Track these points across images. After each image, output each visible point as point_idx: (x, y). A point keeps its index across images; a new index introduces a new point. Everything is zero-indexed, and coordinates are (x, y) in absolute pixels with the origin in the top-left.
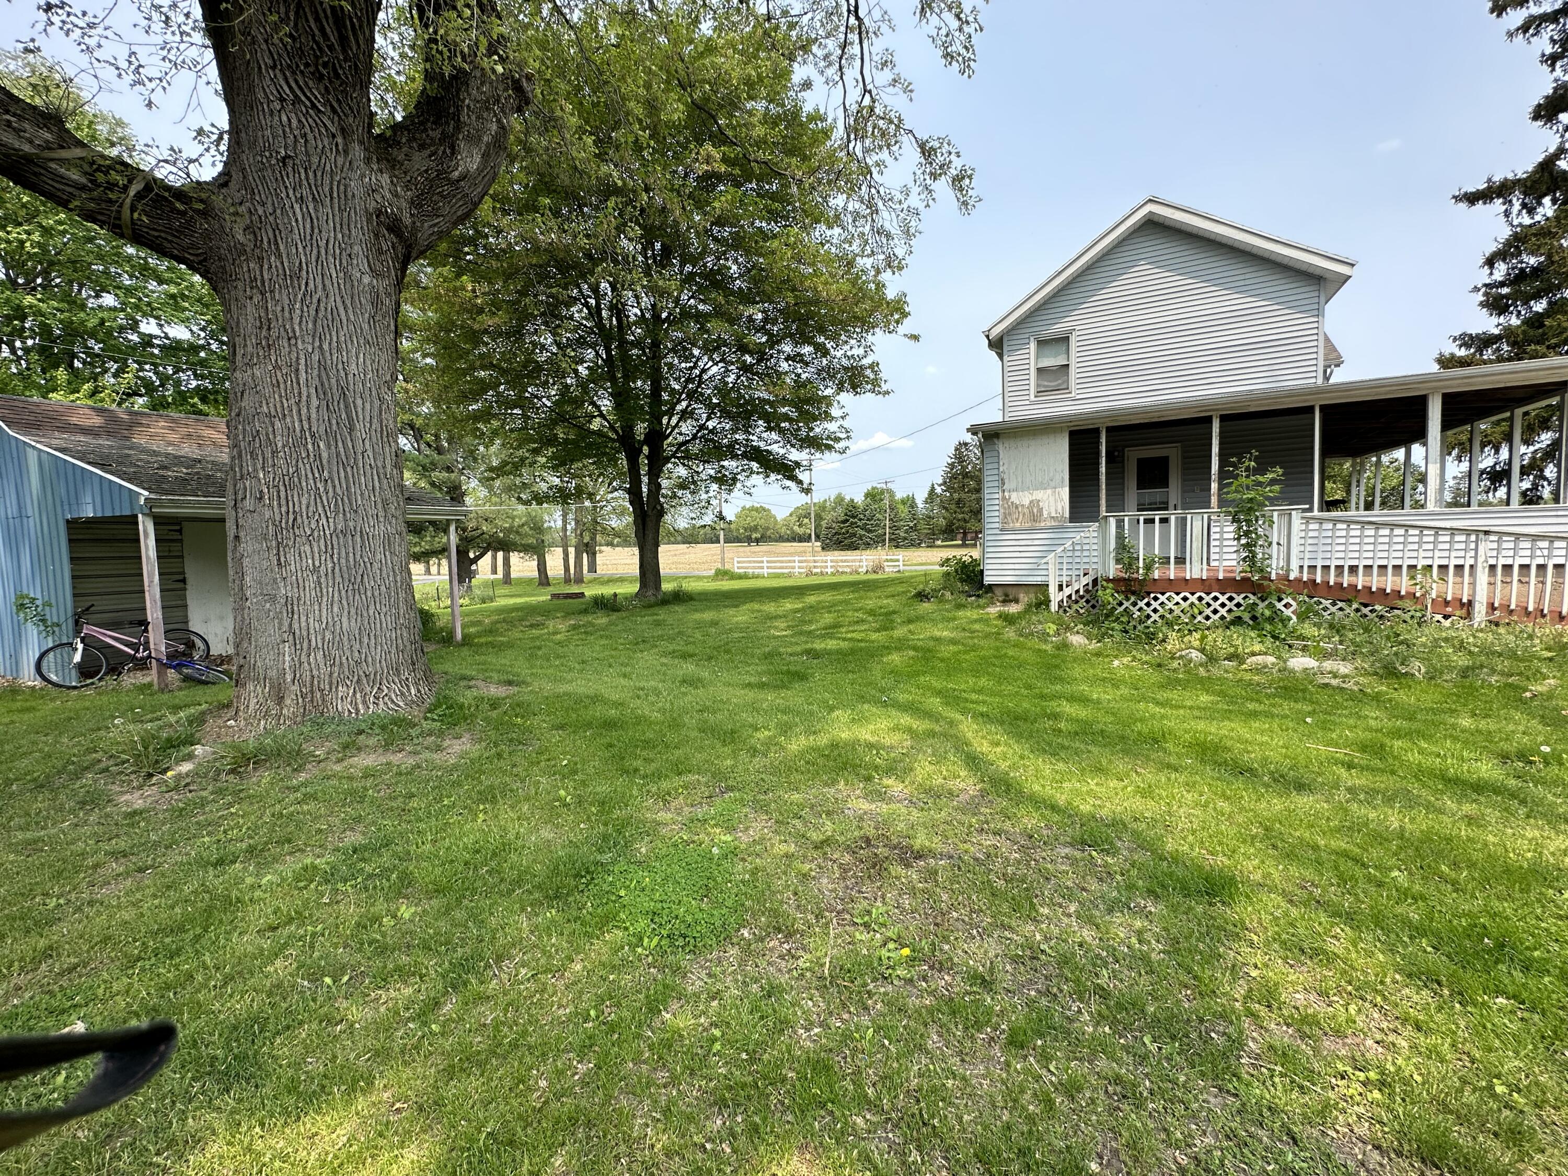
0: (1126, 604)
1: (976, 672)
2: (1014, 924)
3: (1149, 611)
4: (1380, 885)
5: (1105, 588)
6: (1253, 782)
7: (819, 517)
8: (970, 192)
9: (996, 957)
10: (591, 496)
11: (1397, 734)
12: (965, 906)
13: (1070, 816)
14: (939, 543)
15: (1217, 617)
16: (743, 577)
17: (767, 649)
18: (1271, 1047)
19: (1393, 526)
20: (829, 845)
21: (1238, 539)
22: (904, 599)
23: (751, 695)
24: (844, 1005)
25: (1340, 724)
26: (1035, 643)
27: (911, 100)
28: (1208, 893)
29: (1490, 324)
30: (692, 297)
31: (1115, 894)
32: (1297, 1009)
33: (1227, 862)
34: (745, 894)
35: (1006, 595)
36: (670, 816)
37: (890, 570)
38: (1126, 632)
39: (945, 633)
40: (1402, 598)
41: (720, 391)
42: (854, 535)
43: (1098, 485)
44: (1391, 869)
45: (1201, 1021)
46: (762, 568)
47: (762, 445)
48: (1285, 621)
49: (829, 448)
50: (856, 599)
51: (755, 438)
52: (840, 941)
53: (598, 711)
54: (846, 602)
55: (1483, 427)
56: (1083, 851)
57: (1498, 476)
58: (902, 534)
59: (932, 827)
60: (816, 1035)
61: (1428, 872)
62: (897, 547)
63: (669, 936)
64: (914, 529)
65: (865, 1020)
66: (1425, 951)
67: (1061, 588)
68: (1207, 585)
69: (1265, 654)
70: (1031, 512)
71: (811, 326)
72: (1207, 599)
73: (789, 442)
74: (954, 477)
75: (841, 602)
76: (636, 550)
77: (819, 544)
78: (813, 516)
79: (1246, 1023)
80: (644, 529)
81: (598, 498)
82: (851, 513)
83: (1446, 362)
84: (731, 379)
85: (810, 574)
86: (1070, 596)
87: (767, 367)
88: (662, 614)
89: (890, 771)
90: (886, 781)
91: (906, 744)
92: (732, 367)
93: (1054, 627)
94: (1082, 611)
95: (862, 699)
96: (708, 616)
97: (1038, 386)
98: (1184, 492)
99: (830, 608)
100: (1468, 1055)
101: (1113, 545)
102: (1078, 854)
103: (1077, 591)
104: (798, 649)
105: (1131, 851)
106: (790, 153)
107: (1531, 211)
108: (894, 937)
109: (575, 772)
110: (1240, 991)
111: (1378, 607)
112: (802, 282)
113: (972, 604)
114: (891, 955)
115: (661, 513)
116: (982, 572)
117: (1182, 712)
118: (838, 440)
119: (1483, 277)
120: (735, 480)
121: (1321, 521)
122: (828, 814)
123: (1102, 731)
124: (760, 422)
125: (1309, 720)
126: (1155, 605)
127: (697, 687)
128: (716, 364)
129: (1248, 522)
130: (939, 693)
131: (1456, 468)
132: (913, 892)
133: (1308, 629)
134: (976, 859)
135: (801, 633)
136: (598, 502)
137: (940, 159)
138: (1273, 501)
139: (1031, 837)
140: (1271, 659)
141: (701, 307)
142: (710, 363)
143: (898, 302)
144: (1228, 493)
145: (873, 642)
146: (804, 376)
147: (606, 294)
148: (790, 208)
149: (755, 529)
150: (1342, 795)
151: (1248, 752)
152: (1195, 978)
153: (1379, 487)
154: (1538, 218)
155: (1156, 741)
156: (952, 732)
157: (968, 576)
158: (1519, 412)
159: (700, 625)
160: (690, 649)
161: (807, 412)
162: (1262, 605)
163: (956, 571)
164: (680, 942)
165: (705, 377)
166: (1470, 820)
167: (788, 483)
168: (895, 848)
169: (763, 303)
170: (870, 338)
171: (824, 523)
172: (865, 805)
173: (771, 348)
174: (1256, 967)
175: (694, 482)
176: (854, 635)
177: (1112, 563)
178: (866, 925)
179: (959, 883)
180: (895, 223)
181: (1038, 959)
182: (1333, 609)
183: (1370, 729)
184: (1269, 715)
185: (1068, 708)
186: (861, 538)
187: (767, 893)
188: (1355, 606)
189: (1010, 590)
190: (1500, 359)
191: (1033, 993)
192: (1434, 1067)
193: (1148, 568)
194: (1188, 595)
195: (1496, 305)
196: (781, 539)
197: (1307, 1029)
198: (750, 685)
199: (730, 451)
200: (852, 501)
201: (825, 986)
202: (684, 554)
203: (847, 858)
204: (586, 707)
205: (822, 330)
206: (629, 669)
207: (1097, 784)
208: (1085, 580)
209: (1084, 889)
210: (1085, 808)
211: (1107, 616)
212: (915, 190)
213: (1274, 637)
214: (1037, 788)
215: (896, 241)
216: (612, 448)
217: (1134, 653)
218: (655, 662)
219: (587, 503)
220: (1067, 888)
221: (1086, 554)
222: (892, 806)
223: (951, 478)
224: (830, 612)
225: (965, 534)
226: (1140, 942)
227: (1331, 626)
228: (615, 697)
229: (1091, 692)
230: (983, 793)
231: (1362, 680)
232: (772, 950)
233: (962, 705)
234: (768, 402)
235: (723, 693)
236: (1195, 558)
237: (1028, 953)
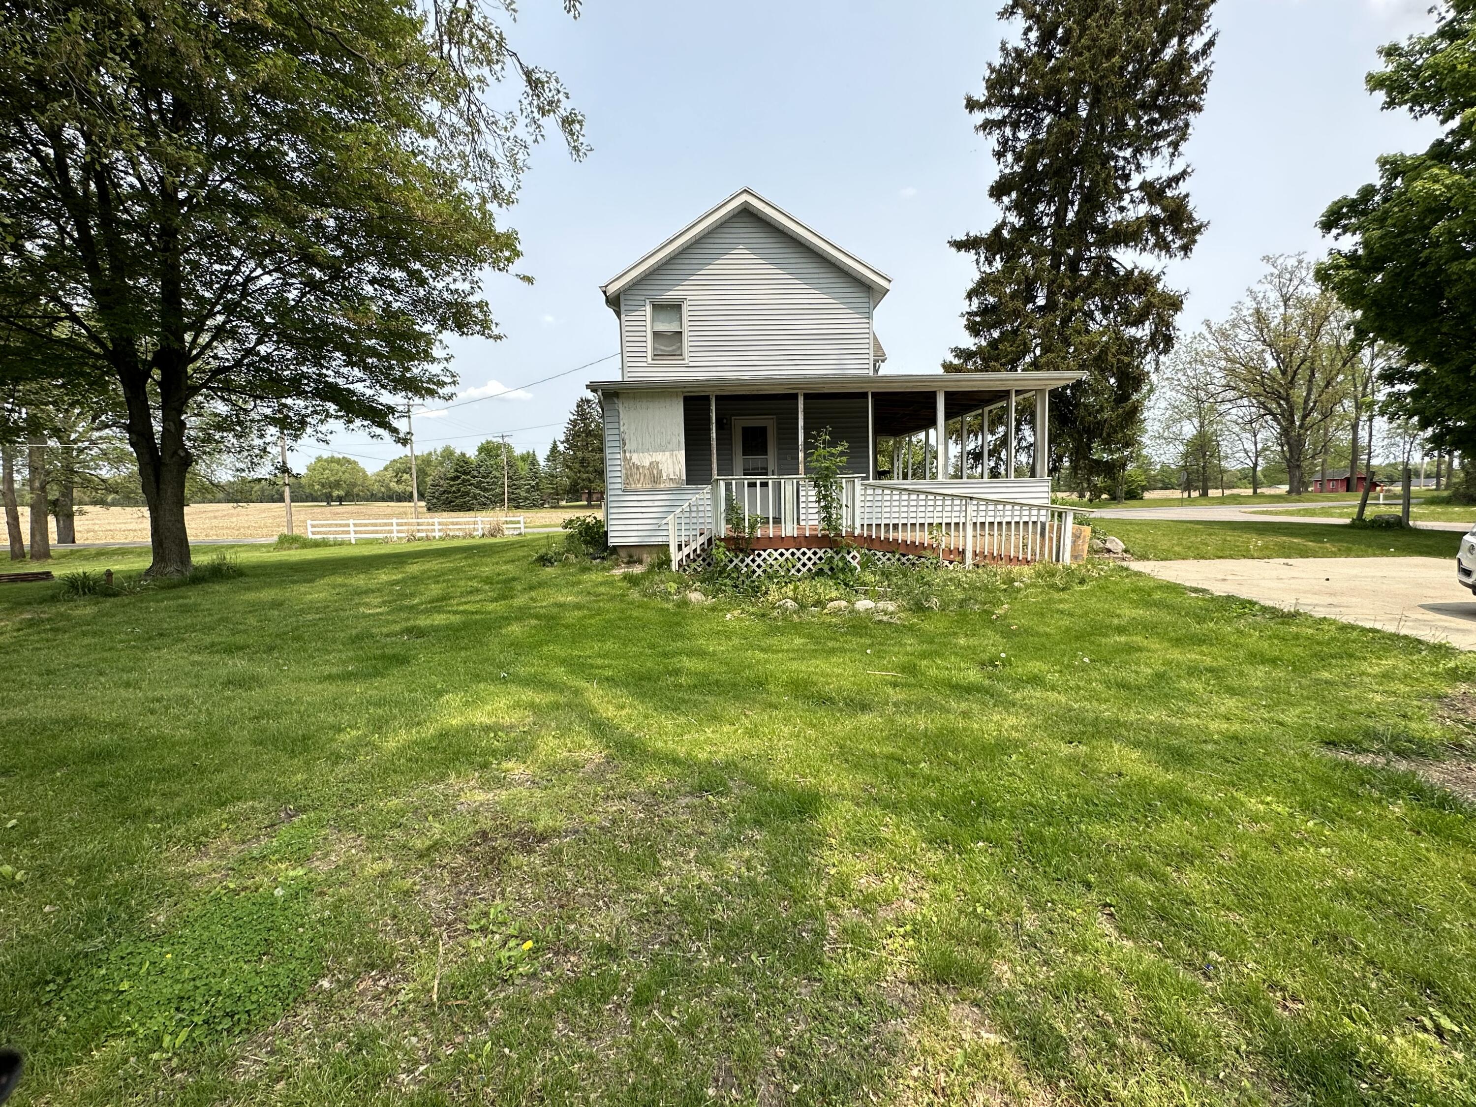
0: (736, 561)
1: (601, 636)
2: (639, 884)
3: (754, 566)
4: (913, 776)
5: (718, 547)
6: (832, 709)
7: (422, 473)
8: (581, 139)
9: (622, 922)
10: (57, 432)
11: (924, 655)
12: (590, 879)
13: (689, 766)
14: (563, 503)
15: (805, 570)
16: (324, 544)
17: (354, 632)
18: (845, 930)
19: (918, 492)
20: (437, 850)
21: (819, 502)
22: (525, 563)
23: (331, 689)
24: (456, 1027)
25: (889, 652)
26: (658, 602)
27: (515, 19)
28: (800, 812)
29: (969, 342)
30: (228, 179)
31: (728, 831)
32: (861, 891)
33: (813, 781)
34: (325, 935)
35: (631, 556)
36: (207, 862)
37: (509, 533)
38: (736, 587)
39: (570, 598)
40: (925, 548)
41: (276, 308)
42: (467, 494)
43: (710, 450)
44: (919, 762)
45: (795, 924)
46: (348, 532)
47: (341, 381)
48: (852, 570)
49: (432, 393)
50: (469, 566)
51: (330, 372)
52: (451, 956)
53: (79, 739)
54: (458, 570)
55: (968, 419)
56: (701, 797)
57: (977, 456)
58: (523, 494)
59: (556, 805)
60: (421, 1074)
61: (941, 759)
62: (518, 507)
63: (206, 1022)
64: (536, 488)
65: (483, 1034)
66: (939, 821)
67: (680, 548)
68: (798, 542)
69: (840, 599)
70: (651, 473)
71: (402, 247)
72: (798, 554)
73: (378, 382)
74: (576, 435)
75: (451, 571)
76: (146, 511)
77: (423, 504)
78: (414, 471)
79: (828, 916)
80: (158, 481)
81: (73, 436)
82: (463, 467)
83: (948, 367)
84: (292, 295)
85: (412, 539)
86: (688, 556)
87: (344, 287)
88: (193, 596)
89: (508, 754)
90: (505, 765)
91: (527, 721)
92: (293, 281)
93: (675, 586)
94: (699, 569)
95: (477, 678)
96: (267, 595)
97: (655, 349)
98: (779, 459)
99: (437, 578)
100: (962, 890)
101: (723, 506)
102: (697, 801)
103: (695, 551)
104: (397, 628)
105: (740, 788)
106: (370, 32)
107: (990, 264)
108: (516, 933)
109: (35, 834)
110: (822, 892)
111: (911, 557)
112: (389, 193)
113: (597, 566)
114: (511, 953)
115: (187, 461)
116: (606, 532)
117: (780, 655)
118: (441, 384)
119: (965, 306)
120: (303, 423)
121: (874, 487)
122: (436, 814)
123: (717, 681)
124: (338, 354)
125: (869, 651)
126: (759, 561)
127: (250, 688)
128: (269, 273)
129: (825, 486)
130: (563, 662)
131: (954, 449)
132: (536, 878)
133: (869, 577)
134: (602, 828)
135: (401, 609)
136: (75, 441)
137: (548, 94)
138: (843, 470)
139: (655, 794)
140: (843, 603)
141: (243, 195)
142: (259, 271)
143: (509, 237)
144: (810, 462)
145: (490, 613)
146: (395, 305)
147: (75, 146)
148: (369, 99)
149: (337, 484)
150: (890, 709)
151: (829, 684)
152: (791, 889)
153: (911, 461)
154: (994, 269)
155: (761, 684)
156: (577, 701)
157: (592, 538)
158: (987, 409)
159: (254, 608)
160: (240, 639)
161: (401, 348)
162: (837, 558)
163: (580, 533)
164: (227, 1023)
165: (252, 287)
166: (965, 715)
167: (379, 431)
168: (516, 836)
169: (336, 208)
170: (477, 272)
171: (429, 480)
172: (480, 796)
173: (350, 265)
174: (834, 865)
175: (240, 423)
176: (467, 607)
177: (723, 522)
178: (483, 930)
179: (584, 857)
180: (500, 150)
181: (662, 911)
182: (884, 559)
183: (907, 654)
184: (843, 650)
185: (687, 663)
186: (475, 497)
187: (356, 927)
188: (897, 556)
189: (634, 552)
190: (977, 370)
191: (657, 947)
192: (944, 907)
193: (752, 527)
194: (784, 551)
195: (974, 329)
196: (373, 497)
197: (868, 906)
198: (330, 678)
199: (295, 387)
200: (463, 455)
201: (433, 1014)
202: (232, 515)
203: (460, 859)
204: (54, 737)
205: (417, 256)
206: (135, 675)
207: (713, 732)
208: (701, 540)
209: (702, 833)
210: (703, 756)
211: (721, 573)
212: (522, 121)
213: (845, 584)
214: (660, 744)
215: (501, 170)
216: (94, 367)
217: (743, 605)
218: (181, 662)
219: (53, 443)
220: (687, 836)
221: (701, 514)
222: (513, 791)
223: (574, 436)
224: (438, 582)
225: (590, 494)
226: (748, 870)
227: (883, 573)
228: (110, 715)
229: (708, 645)
230: (609, 759)
231: (902, 615)
232: (362, 993)
233: (587, 672)
234: (348, 330)
235: (289, 690)
236: (789, 518)
237: (652, 909)
